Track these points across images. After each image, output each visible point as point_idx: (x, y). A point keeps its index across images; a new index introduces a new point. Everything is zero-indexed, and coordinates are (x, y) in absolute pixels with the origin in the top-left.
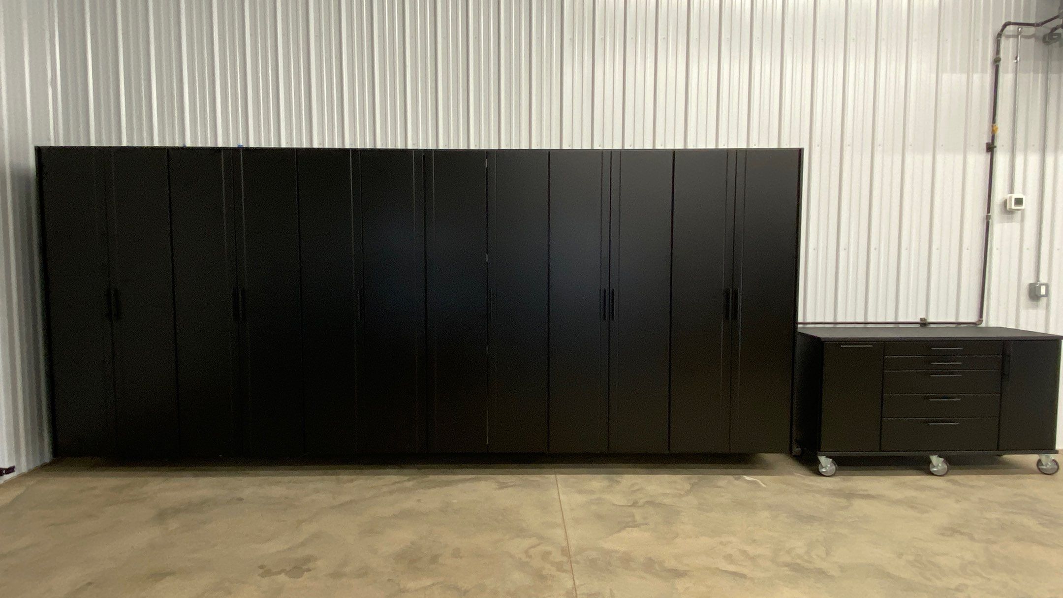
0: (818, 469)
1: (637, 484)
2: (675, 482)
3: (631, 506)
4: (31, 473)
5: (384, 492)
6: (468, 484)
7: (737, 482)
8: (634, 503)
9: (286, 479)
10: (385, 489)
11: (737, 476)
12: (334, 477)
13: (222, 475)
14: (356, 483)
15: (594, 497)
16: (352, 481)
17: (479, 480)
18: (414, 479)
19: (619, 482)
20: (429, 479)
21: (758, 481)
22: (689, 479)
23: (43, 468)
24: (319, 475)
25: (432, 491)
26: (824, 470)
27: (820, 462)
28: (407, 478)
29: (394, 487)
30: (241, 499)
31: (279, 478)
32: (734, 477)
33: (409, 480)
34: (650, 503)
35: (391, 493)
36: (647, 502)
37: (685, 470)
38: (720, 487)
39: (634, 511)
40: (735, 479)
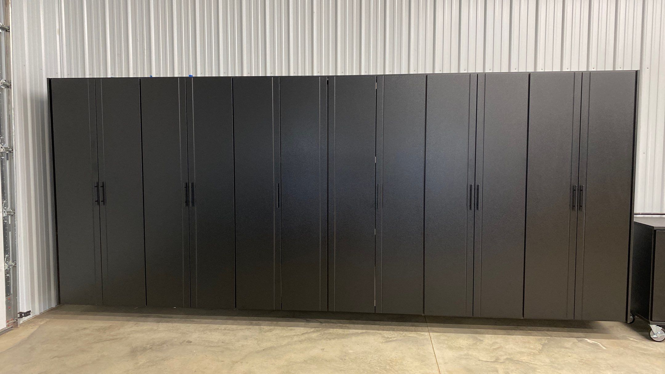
0: (650, 336)
1: (497, 343)
2: (529, 342)
3: (494, 362)
4: (42, 316)
5: (296, 341)
6: (360, 338)
7: (580, 344)
8: (496, 359)
9: (223, 327)
10: (296, 339)
11: (580, 339)
12: (257, 327)
13: (175, 322)
14: (274, 332)
15: (462, 353)
16: (270, 331)
17: (368, 334)
18: (317, 331)
19: (482, 340)
20: (329, 331)
21: (599, 343)
22: (539, 340)
23: (50, 312)
24: (247, 325)
25: (333, 341)
26: (655, 336)
27: (651, 329)
28: (312, 330)
29: (303, 338)
30: (190, 342)
31: (216, 326)
32: (577, 340)
33: (314, 332)
34: (510, 360)
35: (301, 342)
36: (507, 359)
37: (535, 333)
38: (566, 348)
39: (497, 366)
40: (579, 342)
